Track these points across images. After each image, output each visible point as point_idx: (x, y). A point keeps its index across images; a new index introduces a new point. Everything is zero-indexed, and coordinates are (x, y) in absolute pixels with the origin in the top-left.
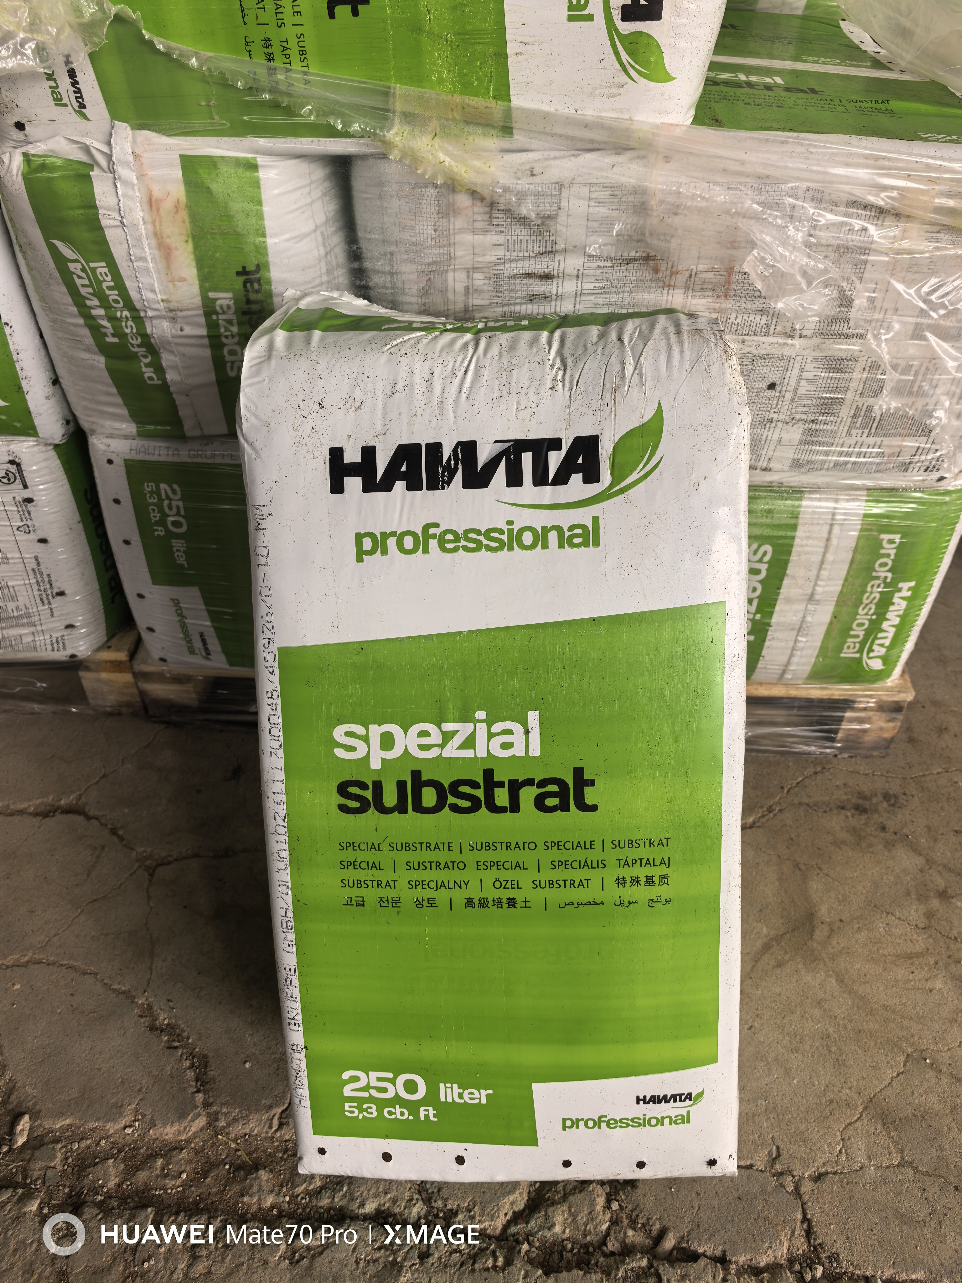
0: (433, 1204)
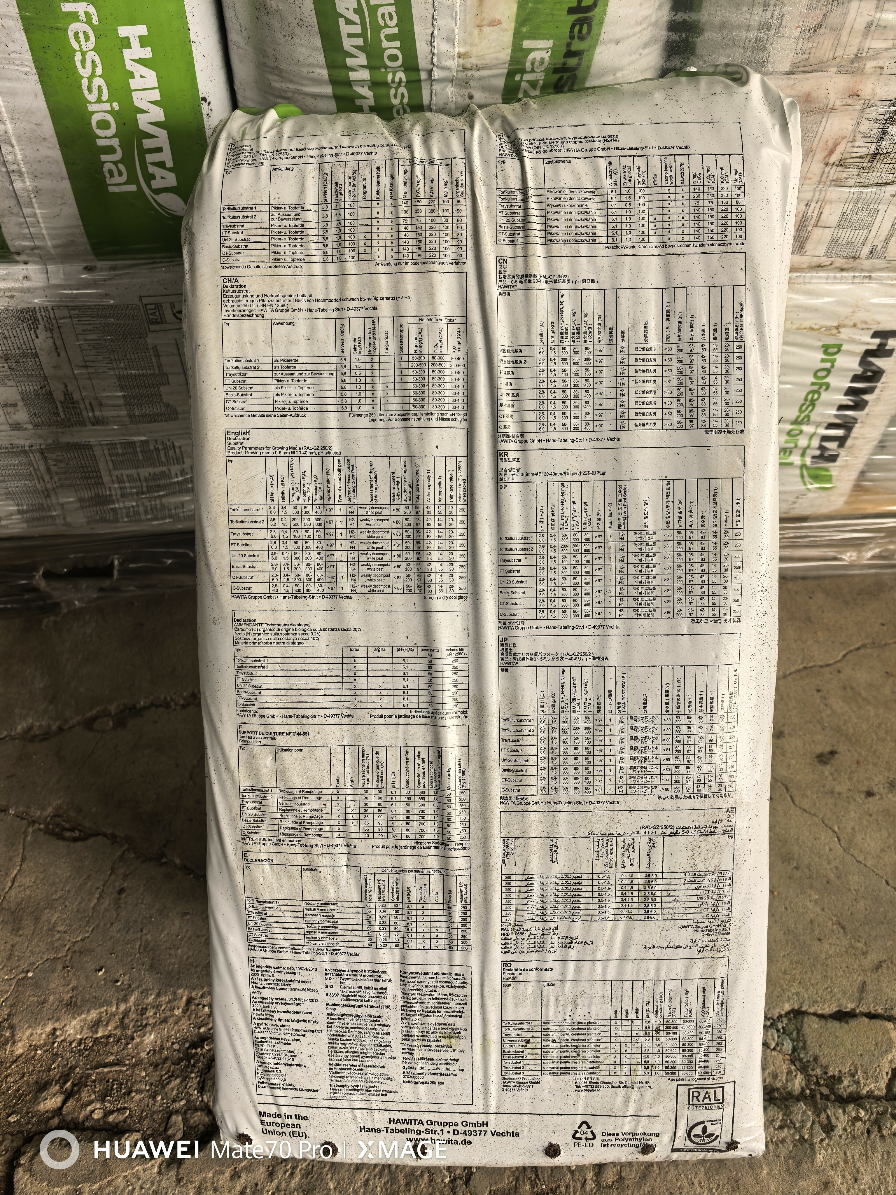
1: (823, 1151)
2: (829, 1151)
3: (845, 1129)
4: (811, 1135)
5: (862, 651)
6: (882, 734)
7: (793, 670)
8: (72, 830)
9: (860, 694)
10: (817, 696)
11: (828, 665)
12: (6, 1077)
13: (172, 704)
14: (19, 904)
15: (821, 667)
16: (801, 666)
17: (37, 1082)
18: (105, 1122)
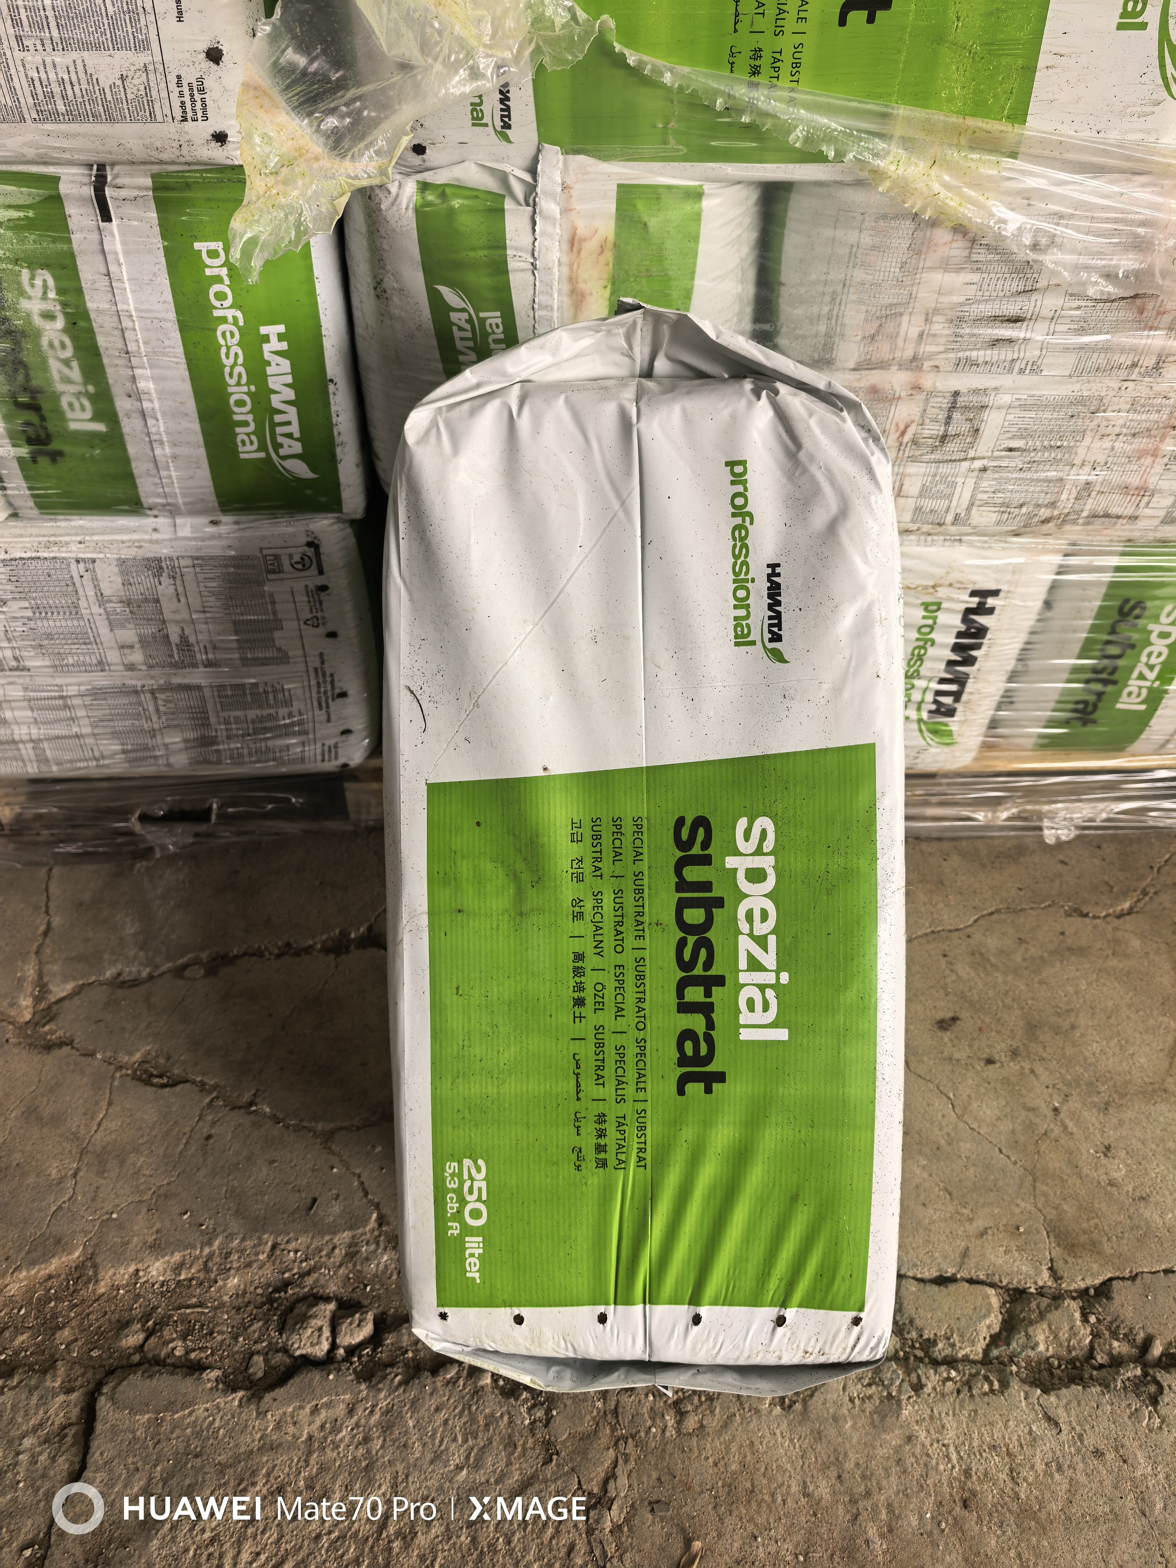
0: (906, 1336)
1: (910, 1407)
2: (916, 1407)
3: (934, 1388)
4: (899, 1392)
5: (995, 916)
6: (1008, 1001)
7: (919, 933)
8: (161, 1076)
9: (989, 960)
10: (943, 961)
11: (957, 930)
12: (88, 1315)
13: (267, 953)
14: (104, 1148)
15: (950, 931)
16: (929, 930)
17: (118, 1321)
18: (187, 1359)
